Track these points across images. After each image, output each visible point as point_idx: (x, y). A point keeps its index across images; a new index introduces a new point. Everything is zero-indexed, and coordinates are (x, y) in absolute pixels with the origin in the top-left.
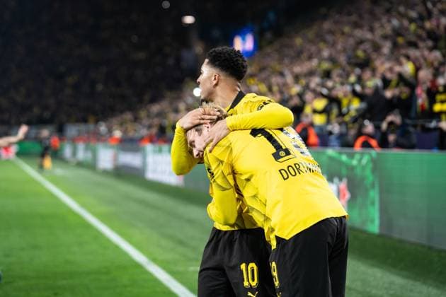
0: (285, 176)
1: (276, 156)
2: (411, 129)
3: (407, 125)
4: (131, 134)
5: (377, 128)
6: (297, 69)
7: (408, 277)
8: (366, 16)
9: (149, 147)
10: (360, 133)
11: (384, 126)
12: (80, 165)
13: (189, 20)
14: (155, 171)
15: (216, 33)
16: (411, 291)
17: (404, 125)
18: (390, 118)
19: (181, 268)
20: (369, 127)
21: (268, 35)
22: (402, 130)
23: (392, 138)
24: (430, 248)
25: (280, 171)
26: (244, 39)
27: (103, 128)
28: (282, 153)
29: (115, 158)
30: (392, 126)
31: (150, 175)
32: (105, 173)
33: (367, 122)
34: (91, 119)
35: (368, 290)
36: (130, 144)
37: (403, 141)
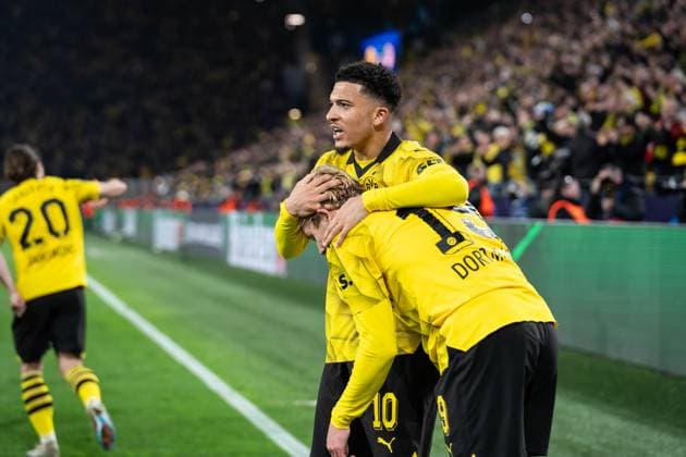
0: (463, 273)
1: (443, 247)
2: (637, 191)
3: (631, 184)
4: (205, 196)
5: (585, 187)
6: (462, 97)
7: (630, 418)
8: (570, 17)
9: (233, 216)
10: (558, 196)
11: (596, 185)
12: (127, 242)
13: (296, 20)
14: (242, 254)
15: (337, 41)
16: (635, 439)
17: (626, 184)
18: (604, 174)
19: (281, 403)
20: (572, 187)
21: (418, 45)
22: (624, 192)
23: (607, 204)
24: (664, 374)
25: (453, 267)
26: (380, 51)
27: (162, 186)
28: (451, 241)
29: (182, 232)
30: (608, 185)
31: (235, 259)
32: (166, 254)
33: (568, 179)
34: (145, 171)
35: (569, 436)
36: (204, 210)
37: (623, 209)
